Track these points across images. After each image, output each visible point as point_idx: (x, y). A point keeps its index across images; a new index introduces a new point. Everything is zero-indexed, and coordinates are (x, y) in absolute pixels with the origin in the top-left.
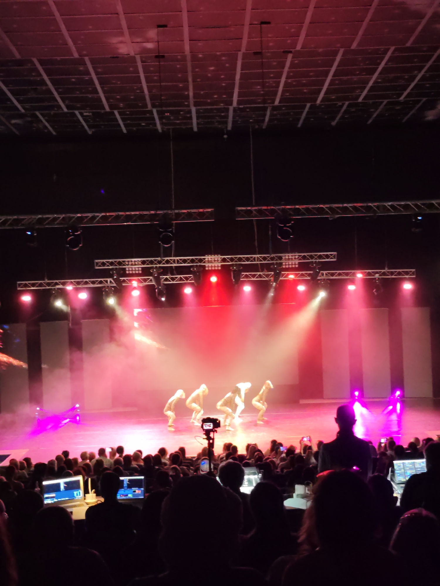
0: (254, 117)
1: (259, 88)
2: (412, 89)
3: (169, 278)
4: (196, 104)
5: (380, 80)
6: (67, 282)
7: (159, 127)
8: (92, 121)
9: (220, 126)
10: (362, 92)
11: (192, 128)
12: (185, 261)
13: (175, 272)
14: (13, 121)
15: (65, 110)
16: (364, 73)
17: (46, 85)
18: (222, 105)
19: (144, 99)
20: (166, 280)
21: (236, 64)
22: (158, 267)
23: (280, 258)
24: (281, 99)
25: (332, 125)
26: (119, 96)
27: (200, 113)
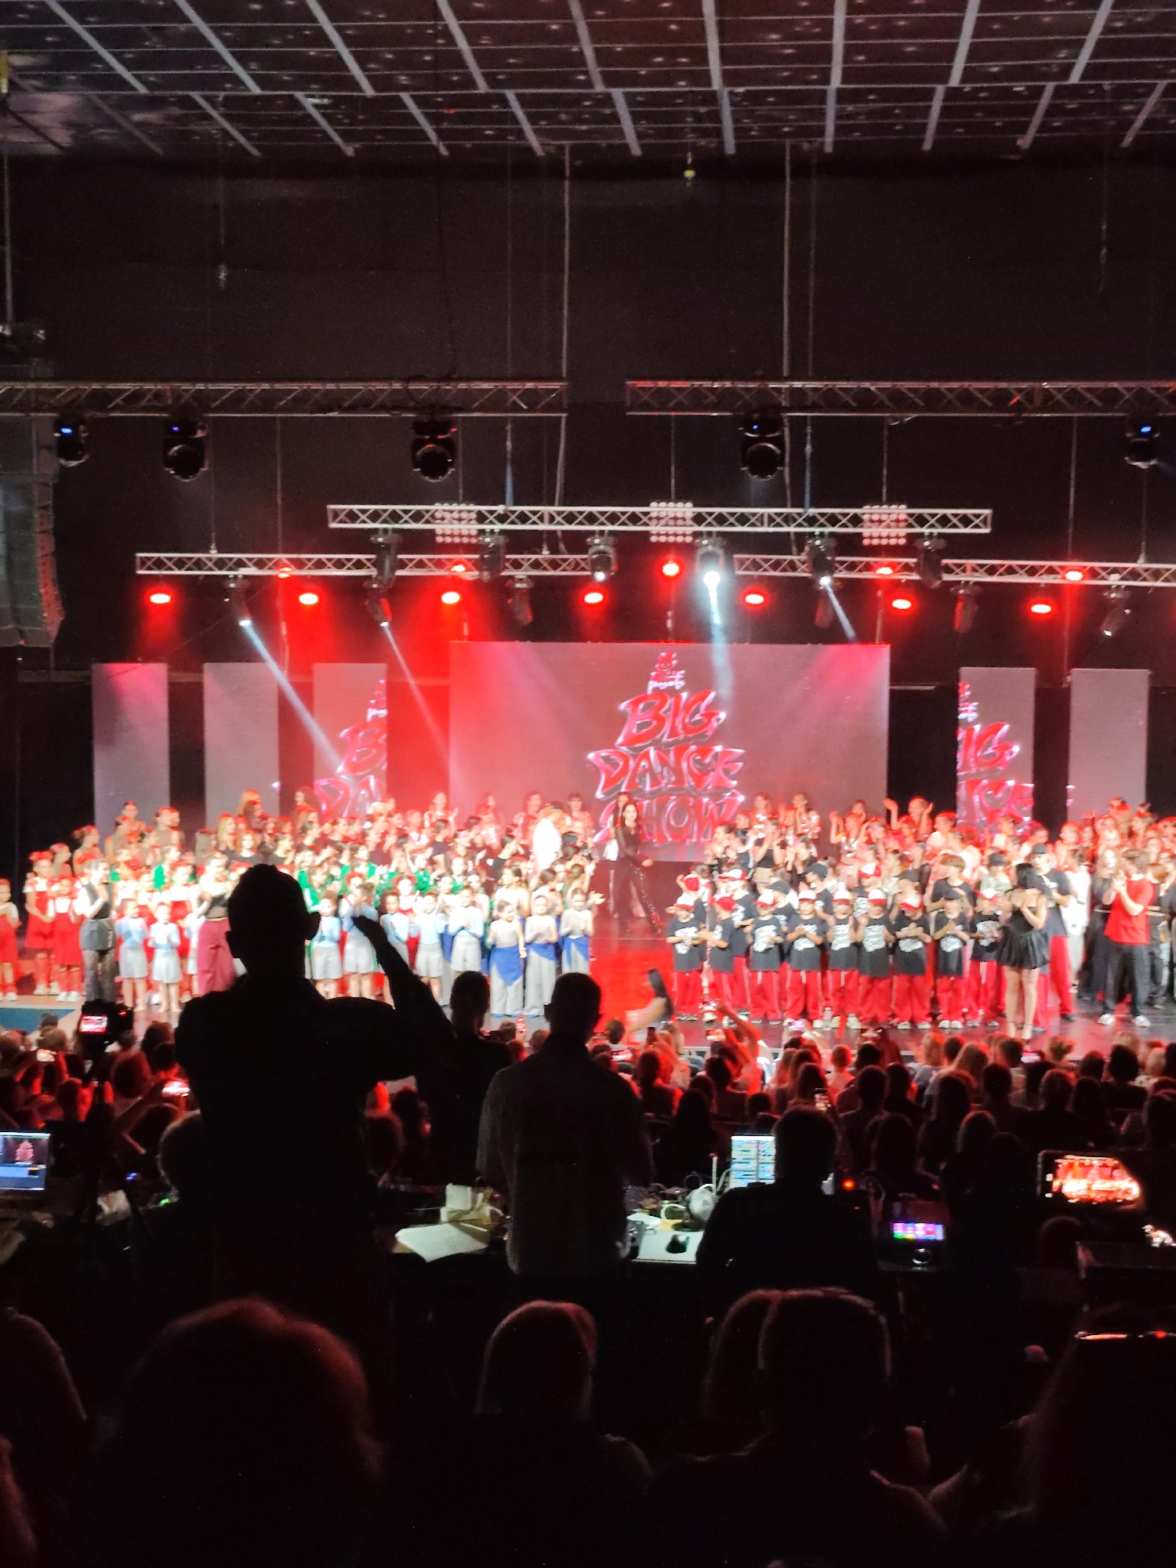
0: (790, 121)
1: (779, 40)
3: (546, 560)
4: (611, 80)
5: (1119, 24)
6: (270, 560)
7: (534, 141)
9: (703, 143)
10: (1076, 56)
11: (626, 147)
12: (570, 518)
13: (562, 546)
14: (138, 117)
15: (255, 90)
17: (185, 19)
18: (683, 84)
19: (462, 64)
20: (536, 565)
22: (497, 531)
23: (857, 520)
24: (845, 71)
25: (1019, 147)
26: (390, 52)
27: (640, 104)
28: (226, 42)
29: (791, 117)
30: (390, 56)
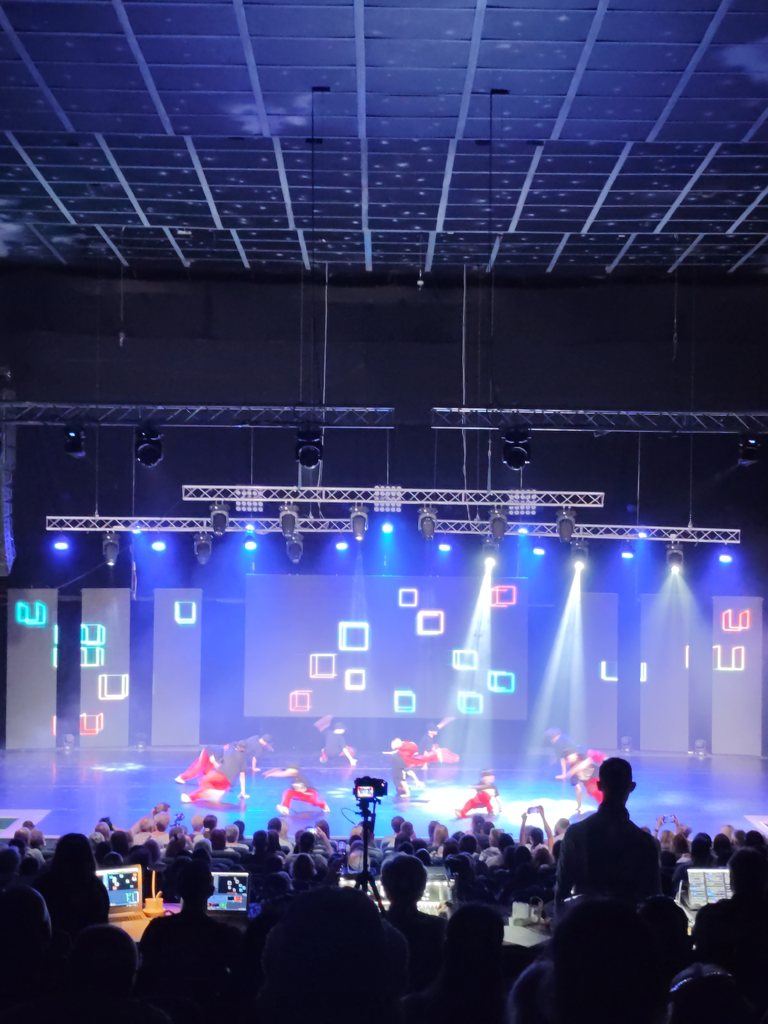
0: (470, 252)
1: (484, 203)
2: (749, 217)
3: (310, 522)
4: (371, 225)
5: (693, 199)
6: (133, 521)
7: (306, 261)
8: (191, 245)
9: (412, 264)
10: (662, 217)
11: (364, 265)
12: (339, 495)
14: (56, 239)
15: (146, 224)
16: (666, 186)
17: (116, 179)
18: (417, 228)
19: (284, 211)
20: (305, 525)
21: (445, 159)
22: (292, 503)
23: (505, 498)
24: (519, 223)
25: (606, 271)
26: (240, 204)
27: (379, 240)
28: (137, 195)
29: (471, 250)
30: (239, 206)
